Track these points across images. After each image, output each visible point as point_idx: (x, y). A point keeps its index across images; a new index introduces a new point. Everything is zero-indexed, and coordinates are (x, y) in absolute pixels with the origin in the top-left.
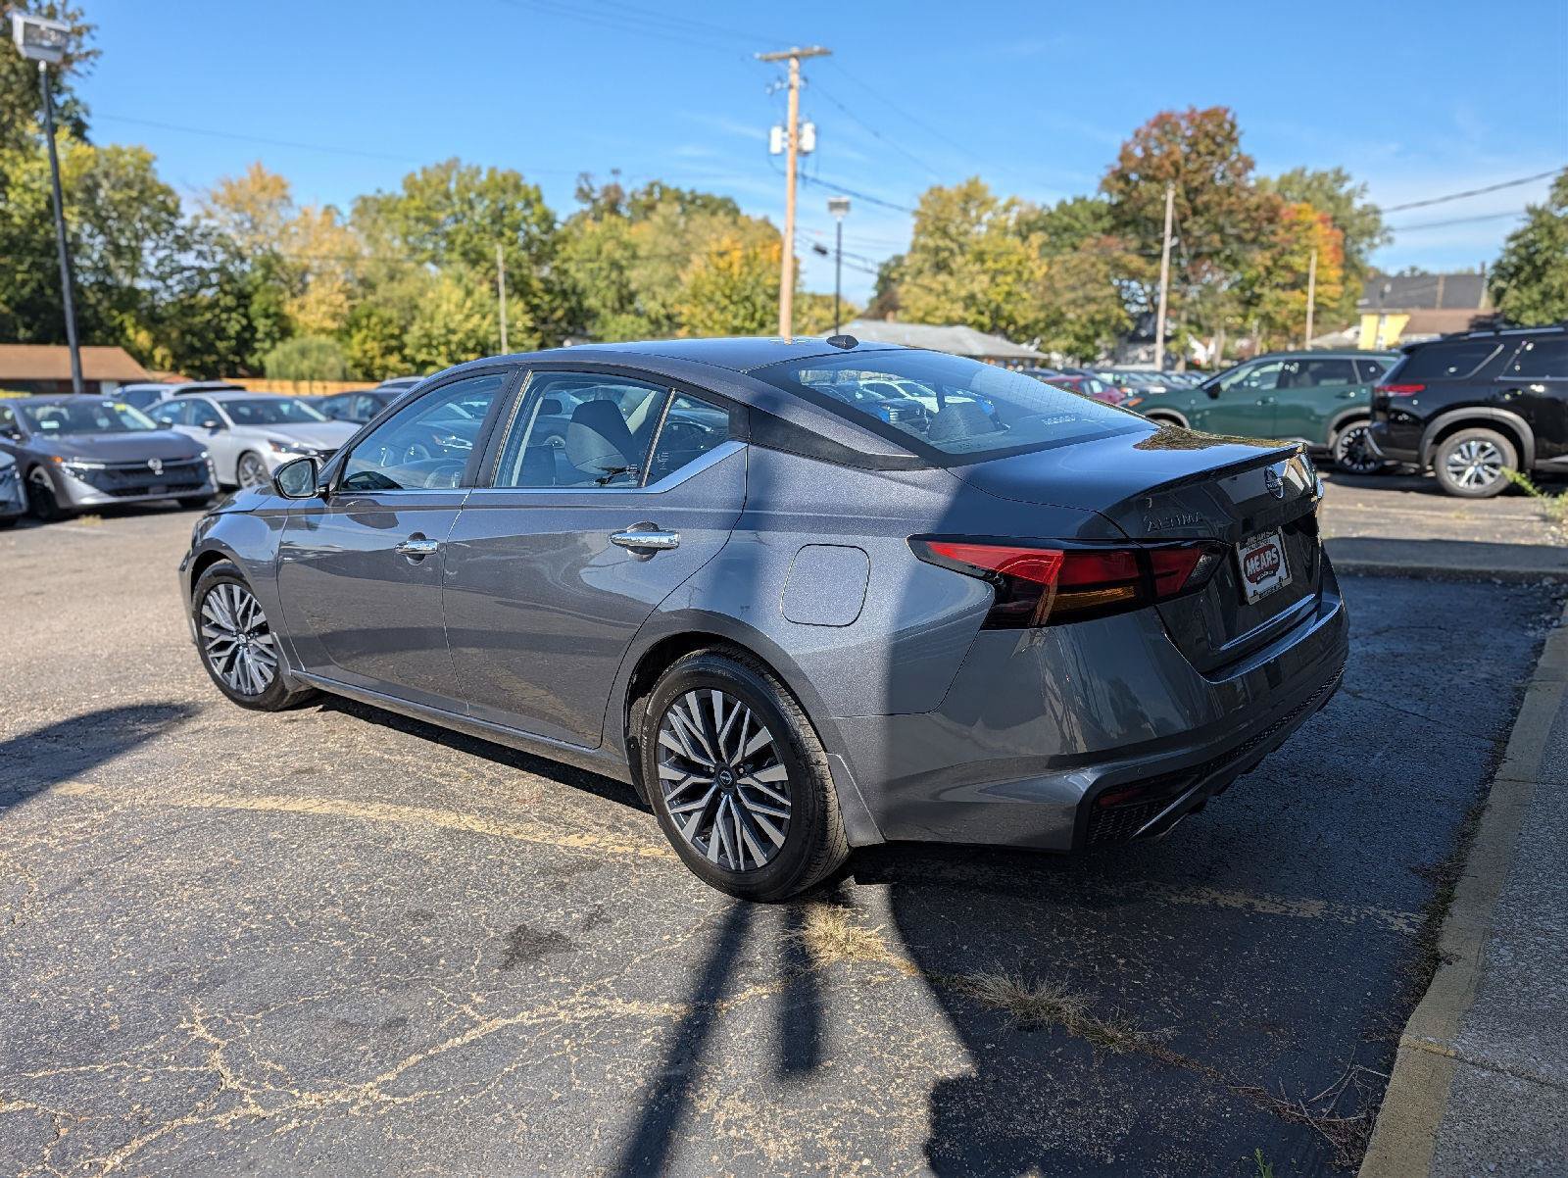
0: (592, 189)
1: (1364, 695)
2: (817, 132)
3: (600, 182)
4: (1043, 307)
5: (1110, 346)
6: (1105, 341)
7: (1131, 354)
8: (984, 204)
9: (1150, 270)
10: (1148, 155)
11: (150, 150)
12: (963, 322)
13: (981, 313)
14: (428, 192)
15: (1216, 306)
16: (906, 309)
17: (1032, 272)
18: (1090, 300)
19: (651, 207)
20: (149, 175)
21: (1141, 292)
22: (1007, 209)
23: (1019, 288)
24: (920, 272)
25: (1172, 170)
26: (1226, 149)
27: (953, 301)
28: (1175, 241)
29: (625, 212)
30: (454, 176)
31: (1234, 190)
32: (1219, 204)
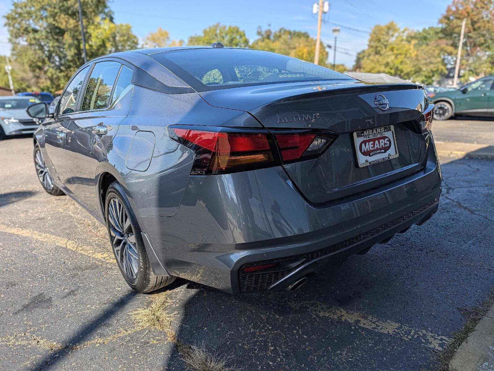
0: (262, 32)
1: (477, 213)
2: (329, 5)
3: (265, 28)
4: (414, 66)
5: (438, 79)
6: (436, 78)
7: (446, 83)
8: (395, 30)
9: (454, 52)
10: (457, 9)
11: (131, 25)
12: (384, 72)
13: (391, 69)
14: (210, 34)
15: (480, 64)
16: (364, 68)
17: (411, 54)
18: (431, 63)
19: (280, 36)
20: (130, 33)
21: (452, 60)
22: (403, 32)
23: (405, 60)
24: (369, 55)
25: (466, 15)
26: (488, 6)
27: (381, 65)
28: (465, 40)
29: (272, 38)
30: (218, 28)
31: (491, 21)
32: (484, 27)
